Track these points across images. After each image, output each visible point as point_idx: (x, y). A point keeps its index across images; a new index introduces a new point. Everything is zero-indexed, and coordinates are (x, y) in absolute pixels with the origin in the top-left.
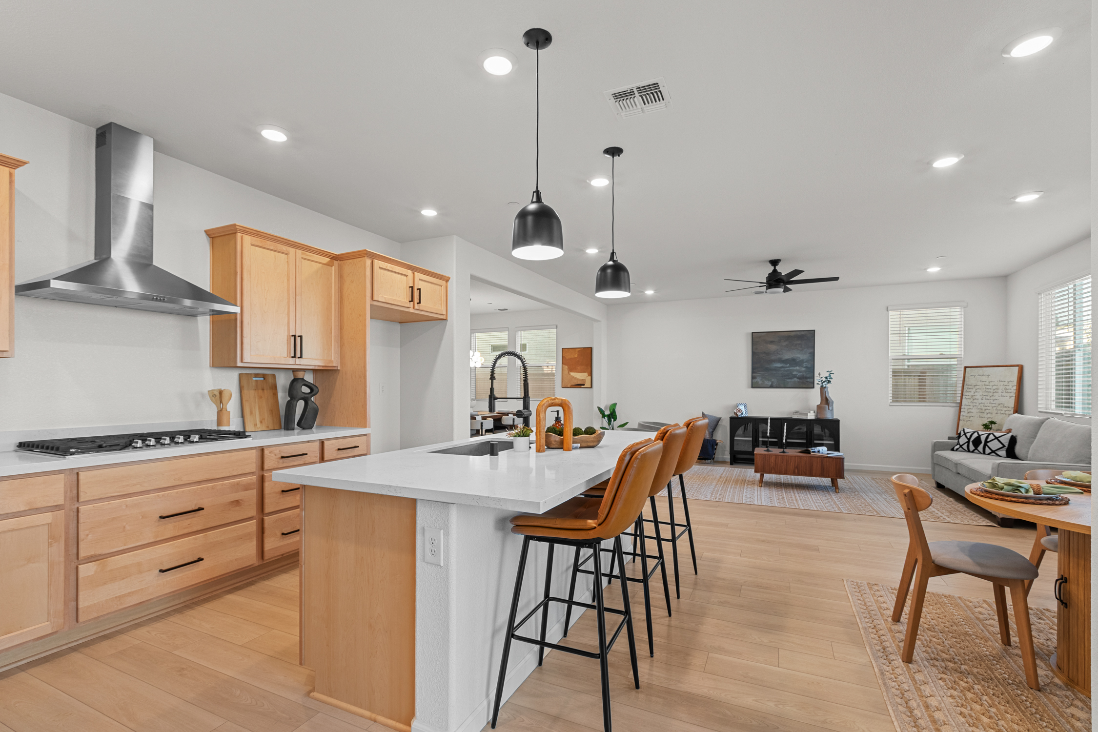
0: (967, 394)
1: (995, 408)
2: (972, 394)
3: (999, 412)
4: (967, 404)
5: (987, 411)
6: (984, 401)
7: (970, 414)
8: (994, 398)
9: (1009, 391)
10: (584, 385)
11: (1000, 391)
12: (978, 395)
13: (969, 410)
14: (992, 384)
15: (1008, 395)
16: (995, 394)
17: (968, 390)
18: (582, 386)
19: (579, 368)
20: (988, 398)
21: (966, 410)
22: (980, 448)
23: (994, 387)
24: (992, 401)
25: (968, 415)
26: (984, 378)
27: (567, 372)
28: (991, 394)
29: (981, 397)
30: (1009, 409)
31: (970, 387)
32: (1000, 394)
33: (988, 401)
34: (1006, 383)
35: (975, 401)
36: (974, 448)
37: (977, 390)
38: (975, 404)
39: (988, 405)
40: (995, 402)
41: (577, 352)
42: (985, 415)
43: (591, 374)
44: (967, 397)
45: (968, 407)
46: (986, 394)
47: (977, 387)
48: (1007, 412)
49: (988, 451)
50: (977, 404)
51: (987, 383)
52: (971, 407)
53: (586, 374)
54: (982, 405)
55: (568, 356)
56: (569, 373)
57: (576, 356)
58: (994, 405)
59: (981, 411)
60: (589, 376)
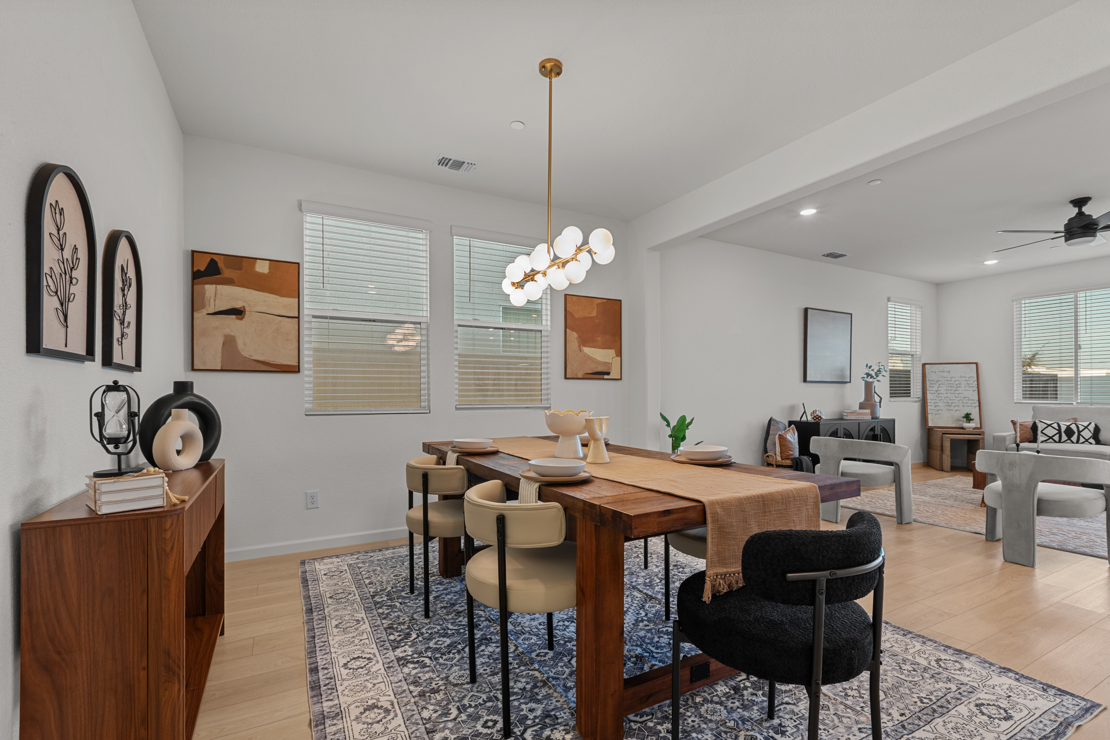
0: (931, 389)
1: (961, 401)
2: (936, 388)
3: (965, 404)
4: (933, 398)
5: (954, 404)
6: (949, 395)
7: (938, 408)
8: (958, 392)
9: (971, 385)
10: (608, 374)
11: (963, 386)
12: (942, 390)
13: (936, 404)
14: (953, 379)
15: (971, 389)
16: (958, 389)
17: (931, 385)
18: (606, 377)
19: (599, 339)
20: (953, 392)
21: (932, 404)
22: (1074, 438)
23: (957, 383)
24: (957, 396)
25: (935, 409)
26: (945, 374)
27: (577, 344)
28: (955, 389)
29: (945, 392)
30: (974, 402)
31: (932, 382)
32: (964, 388)
33: (954, 395)
34: (967, 379)
35: (940, 395)
36: (1067, 438)
37: (941, 386)
38: (940, 398)
39: (954, 398)
40: (960, 395)
41: (595, 306)
42: (952, 408)
43: (619, 353)
44: (932, 392)
45: (935, 401)
46: (950, 388)
47: (940, 382)
48: (973, 405)
49: (1082, 440)
50: (943, 398)
51: (949, 379)
52: (938, 401)
53: (612, 352)
54: (948, 399)
55: (579, 312)
56: (580, 347)
57: (594, 314)
58: (959, 399)
59: (948, 404)
60: (617, 356)
